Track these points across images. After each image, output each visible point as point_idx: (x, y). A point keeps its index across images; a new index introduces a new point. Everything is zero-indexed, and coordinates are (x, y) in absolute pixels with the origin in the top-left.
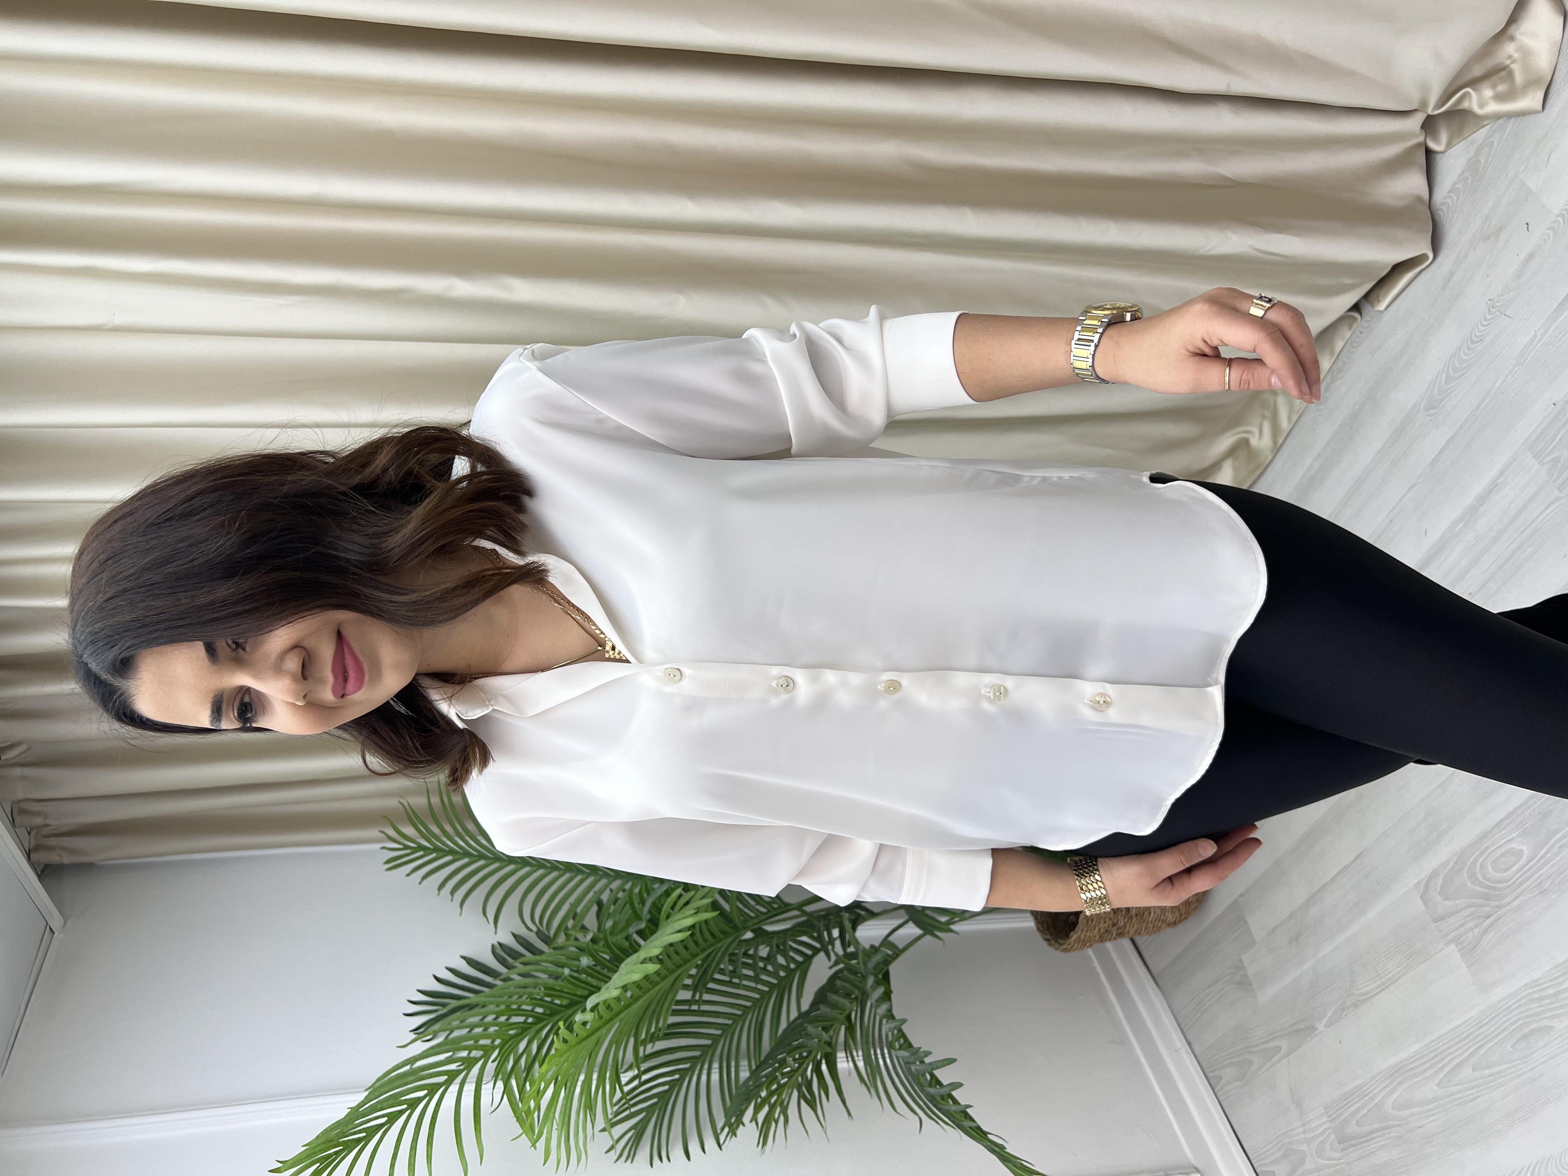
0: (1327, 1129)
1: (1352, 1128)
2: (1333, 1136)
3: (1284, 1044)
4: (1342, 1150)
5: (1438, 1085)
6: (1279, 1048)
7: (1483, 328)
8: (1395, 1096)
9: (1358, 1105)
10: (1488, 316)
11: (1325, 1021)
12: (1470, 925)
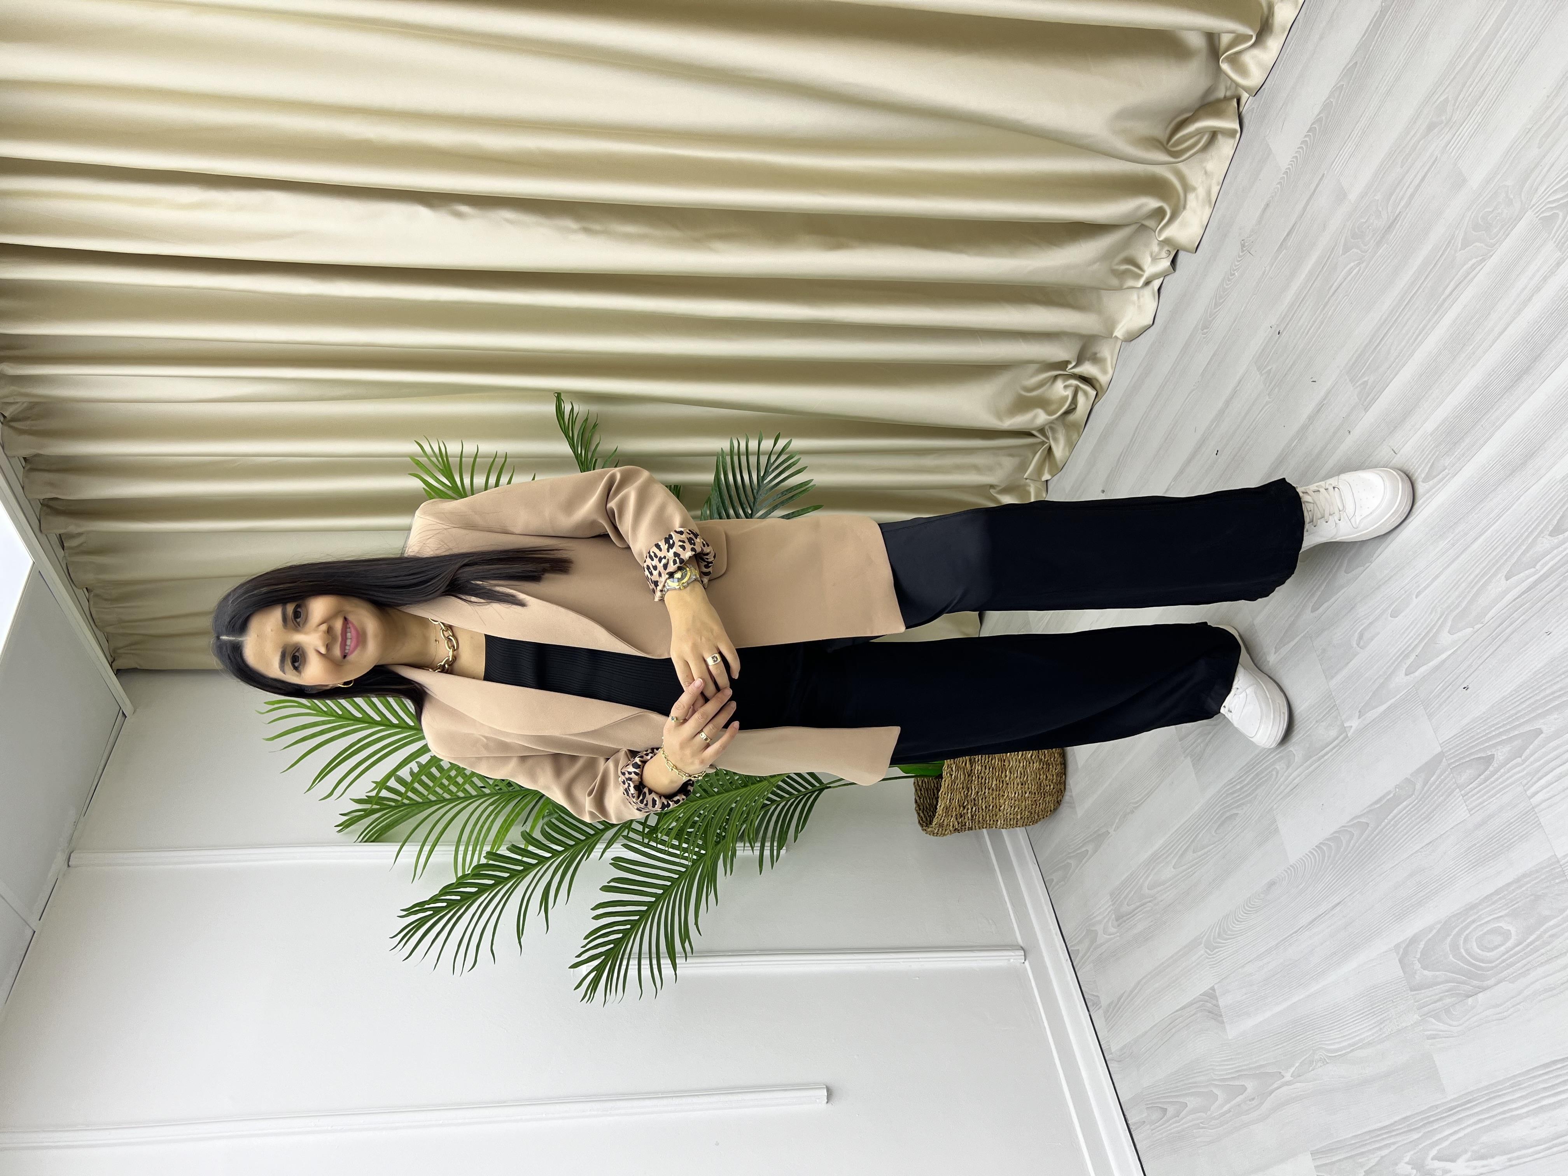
0: (1110, 912)
1: (1125, 909)
2: (1114, 916)
3: (1090, 847)
4: (1118, 926)
5: (1174, 868)
6: (1087, 851)
7: (1237, 263)
8: (1150, 879)
9: (1129, 889)
10: (1241, 254)
11: (1114, 827)
12: (1199, 741)
